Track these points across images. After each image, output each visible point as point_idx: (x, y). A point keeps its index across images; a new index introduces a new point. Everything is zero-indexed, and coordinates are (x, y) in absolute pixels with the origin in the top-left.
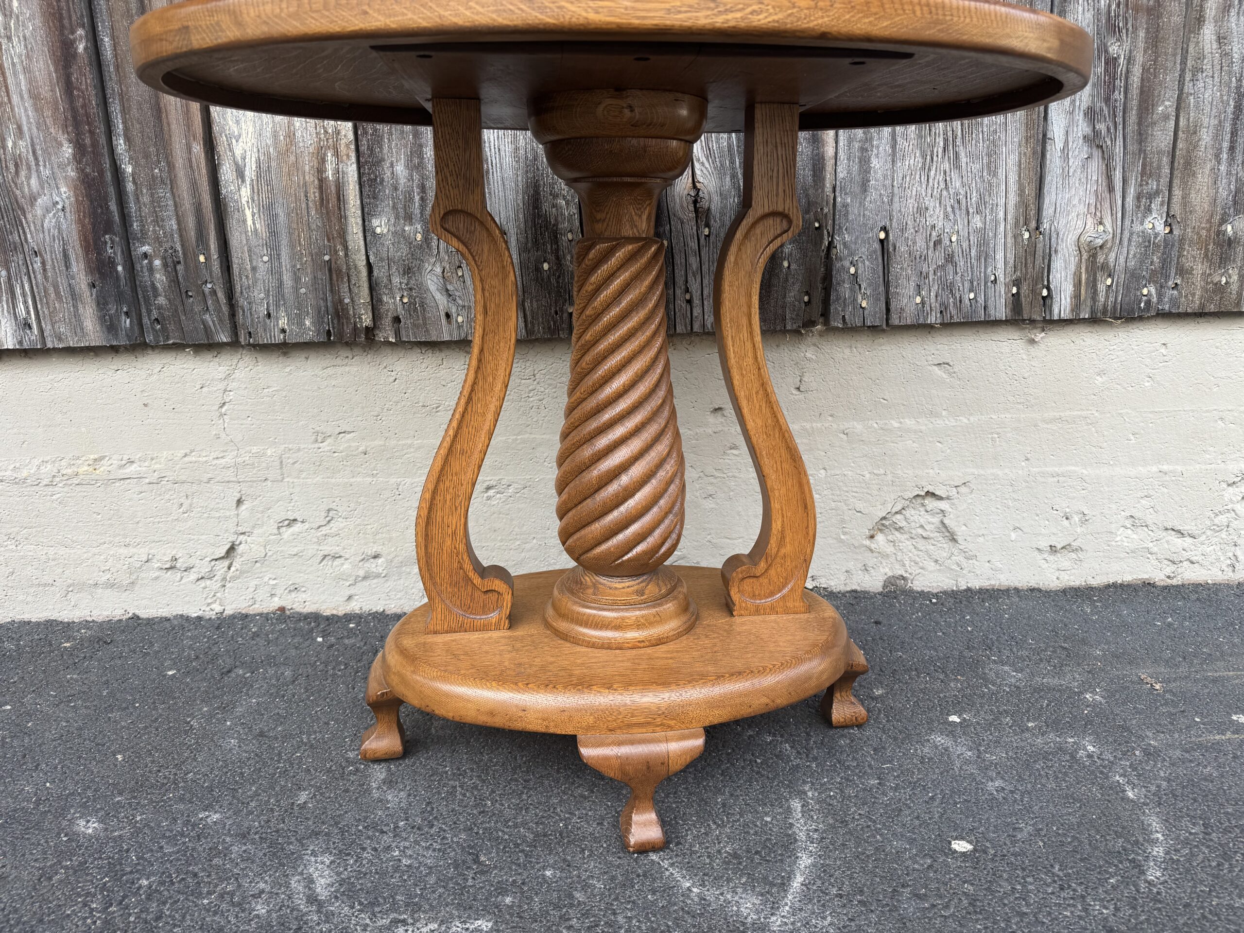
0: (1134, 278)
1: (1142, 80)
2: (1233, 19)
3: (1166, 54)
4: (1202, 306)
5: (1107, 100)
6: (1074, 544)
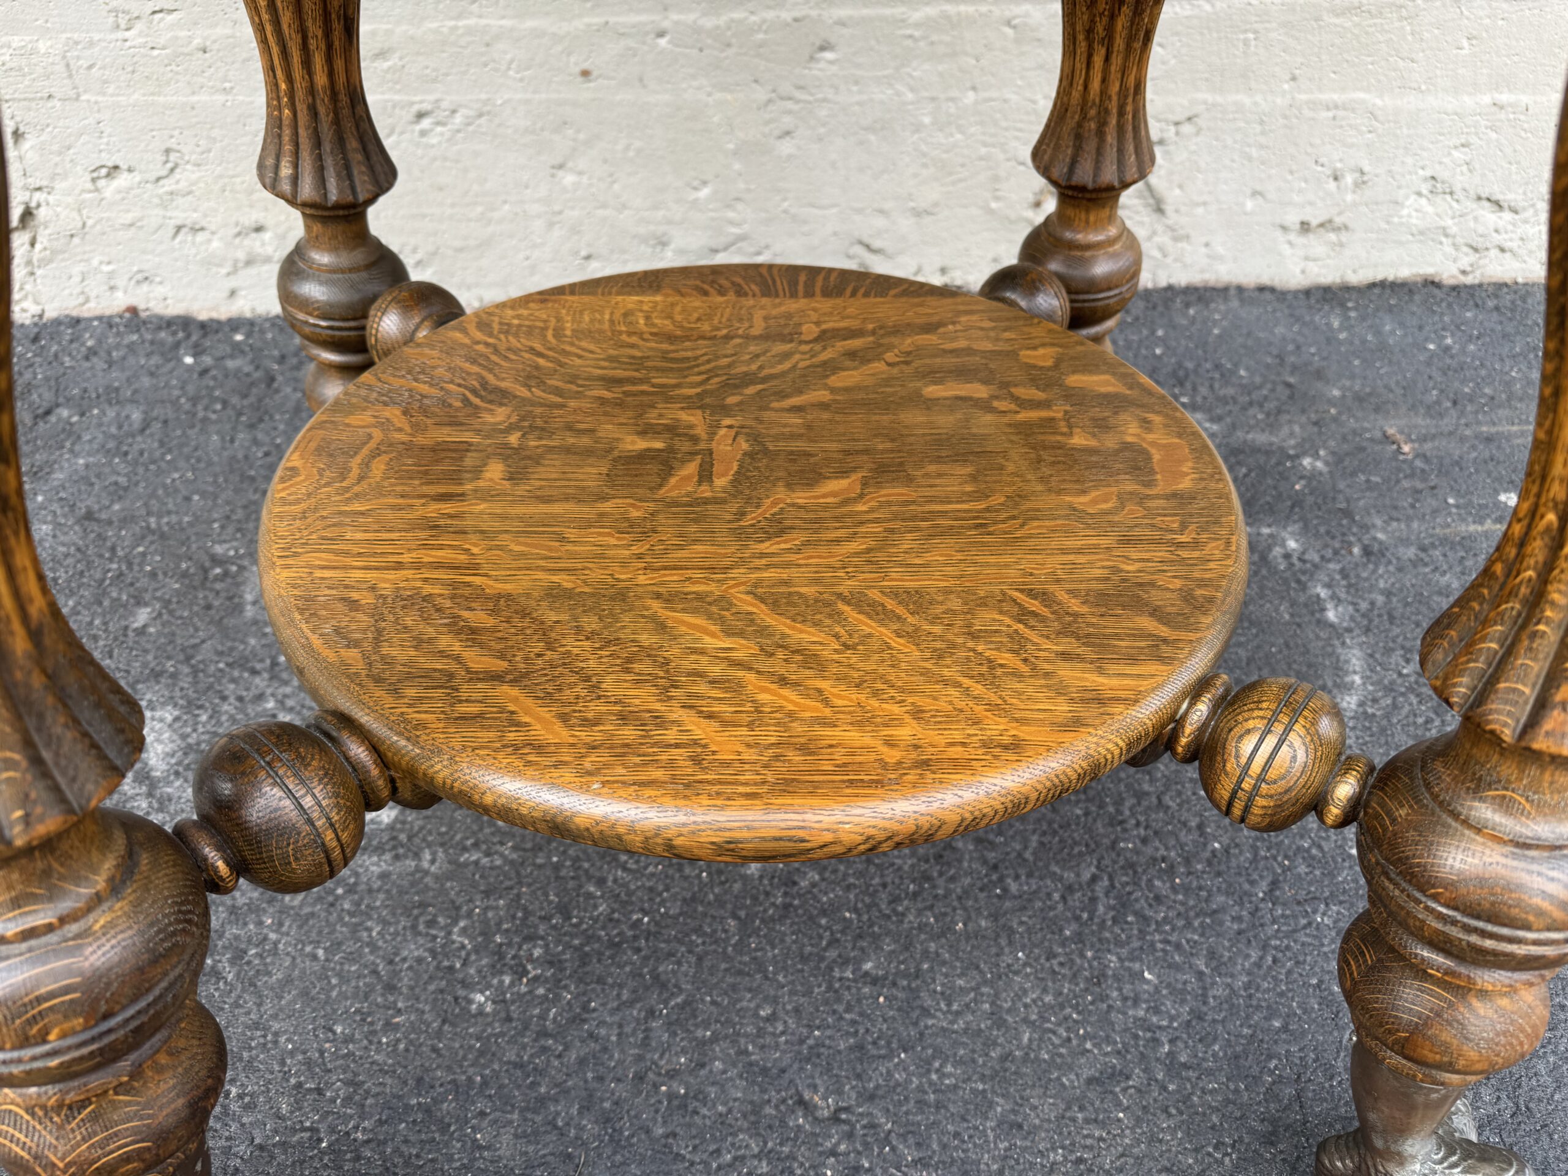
6: (1338, 220)
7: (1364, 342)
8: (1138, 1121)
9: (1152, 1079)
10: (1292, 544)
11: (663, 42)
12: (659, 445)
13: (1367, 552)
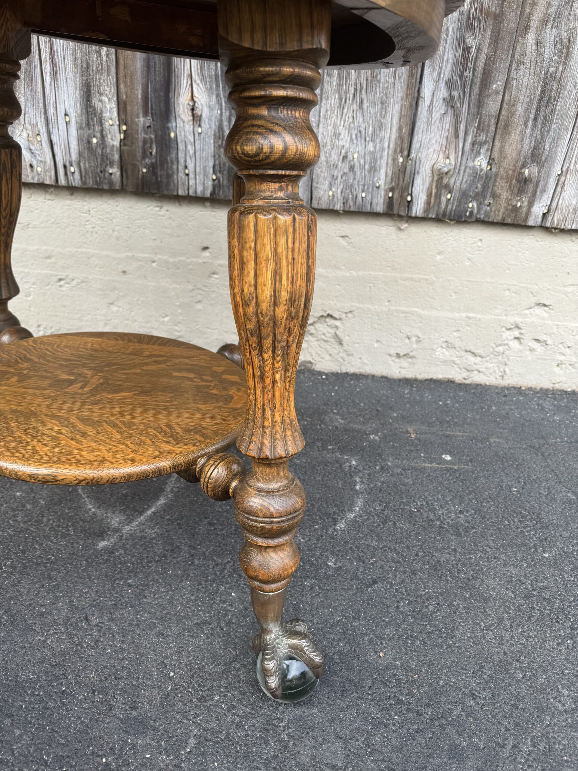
0: (464, 196)
1: (485, 65)
2: (548, 31)
3: (503, 49)
4: (504, 219)
5: (461, 76)
6: (411, 354)
7: (415, 399)
8: (208, 638)
9: (219, 626)
10: (354, 462)
11: (154, 265)
12: (72, 378)
13: (382, 468)
